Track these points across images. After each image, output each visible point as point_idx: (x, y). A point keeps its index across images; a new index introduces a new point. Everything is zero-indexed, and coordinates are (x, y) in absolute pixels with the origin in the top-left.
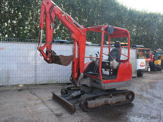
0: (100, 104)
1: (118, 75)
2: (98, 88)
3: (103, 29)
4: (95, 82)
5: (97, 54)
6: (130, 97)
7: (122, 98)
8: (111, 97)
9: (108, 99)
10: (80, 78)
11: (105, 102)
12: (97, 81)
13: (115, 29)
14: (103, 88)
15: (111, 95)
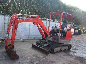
0: (58, 50)
2: (56, 42)
3: (62, 14)
5: (56, 25)
6: (70, 47)
7: (67, 47)
10: (48, 37)
11: (60, 49)
12: (57, 39)
14: (60, 43)
15: (63, 46)
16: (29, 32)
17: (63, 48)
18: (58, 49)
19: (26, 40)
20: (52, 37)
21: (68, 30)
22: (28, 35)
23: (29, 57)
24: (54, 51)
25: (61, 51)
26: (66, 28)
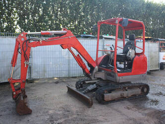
0: (116, 97)
1: (133, 68)
3: (117, 22)
4: (110, 75)
5: (112, 47)
6: (145, 90)
7: (138, 91)
8: (127, 90)
9: (124, 92)
10: (94, 71)
11: (121, 95)
12: (112, 74)
13: (129, 21)
14: (118, 81)
15: (127, 88)
16: (69, 64)
17: (128, 93)
18: (115, 94)
19: (64, 80)
20: (103, 71)
21: (136, 54)
22: (67, 69)
23: (51, 112)
24: (106, 99)
25: (122, 99)
26: (130, 51)
